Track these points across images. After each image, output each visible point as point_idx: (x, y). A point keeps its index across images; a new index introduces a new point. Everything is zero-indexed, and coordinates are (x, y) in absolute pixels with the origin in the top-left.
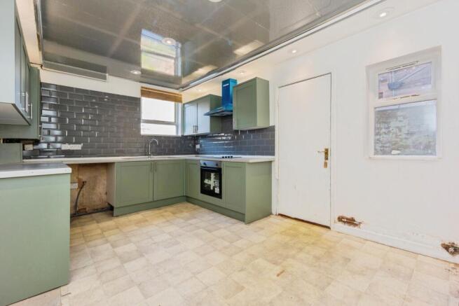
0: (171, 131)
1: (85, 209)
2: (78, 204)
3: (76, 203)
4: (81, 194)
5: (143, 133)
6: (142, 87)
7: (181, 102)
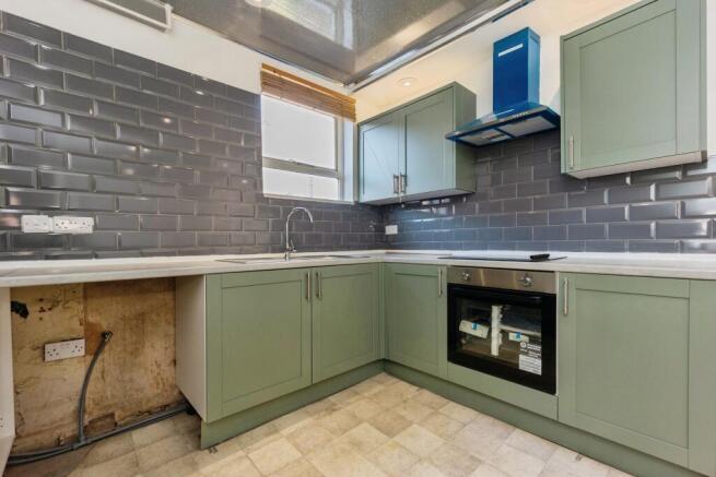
0: (329, 191)
1: (112, 415)
2: (89, 403)
3: (82, 399)
4: (95, 373)
5: (267, 191)
6: (264, 66)
7: (352, 116)
